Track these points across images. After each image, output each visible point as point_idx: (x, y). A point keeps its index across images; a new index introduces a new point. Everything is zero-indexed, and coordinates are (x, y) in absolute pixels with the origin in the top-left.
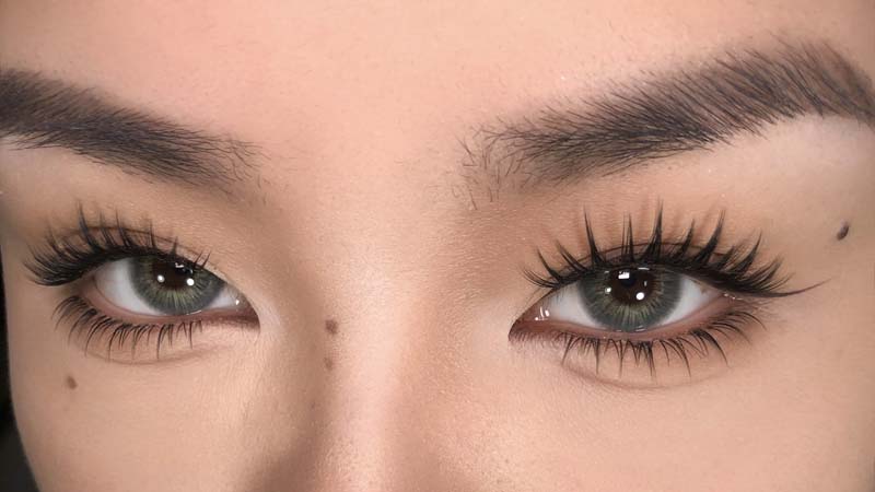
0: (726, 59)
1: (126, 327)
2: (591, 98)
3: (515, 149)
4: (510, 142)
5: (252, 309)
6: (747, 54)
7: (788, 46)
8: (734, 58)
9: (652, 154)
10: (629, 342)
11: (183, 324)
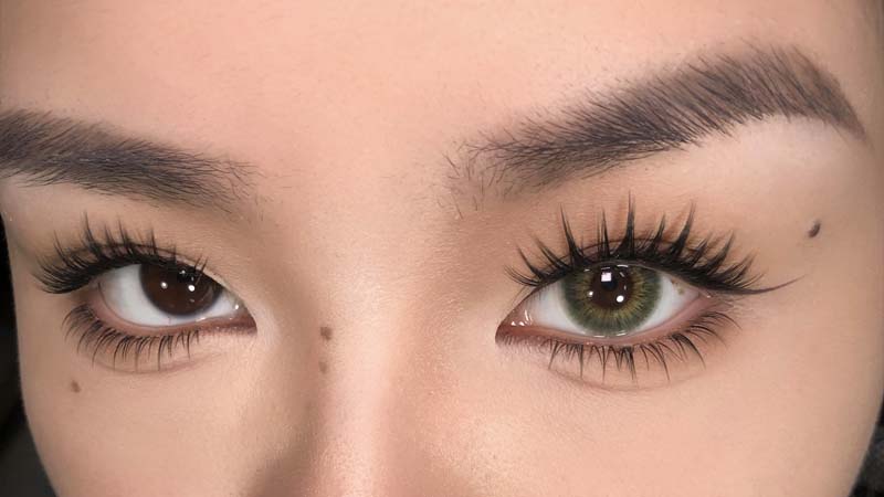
0: (699, 65)
1: (128, 340)
2: (569, 107)
3: (497, 160)
4: (493, 153)
5: (250, 315)
6: (719, 60)
7: (758, 51)
8: (706, 63)
9: (629, 155)
10: (611, 348)
11: (182, 334)
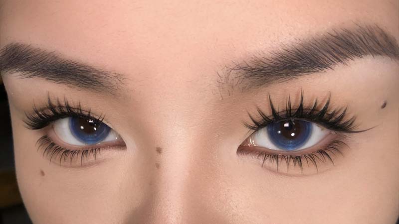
5: (123, 141)
7: (360, 27)
9: (300, 74)
10: (291, 157)
11: (92, 150)
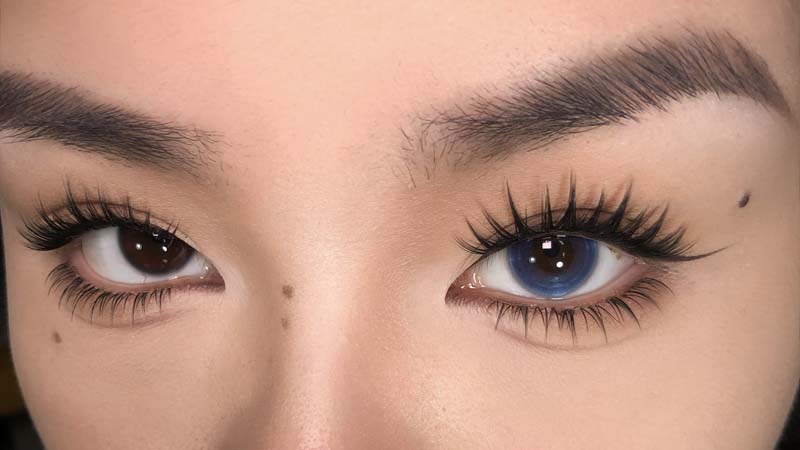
0: (638, 46)
3: (448, 133)
5: (219, 274)
6: (656, 41)
10: (554, 310)
11: (155, 292)
